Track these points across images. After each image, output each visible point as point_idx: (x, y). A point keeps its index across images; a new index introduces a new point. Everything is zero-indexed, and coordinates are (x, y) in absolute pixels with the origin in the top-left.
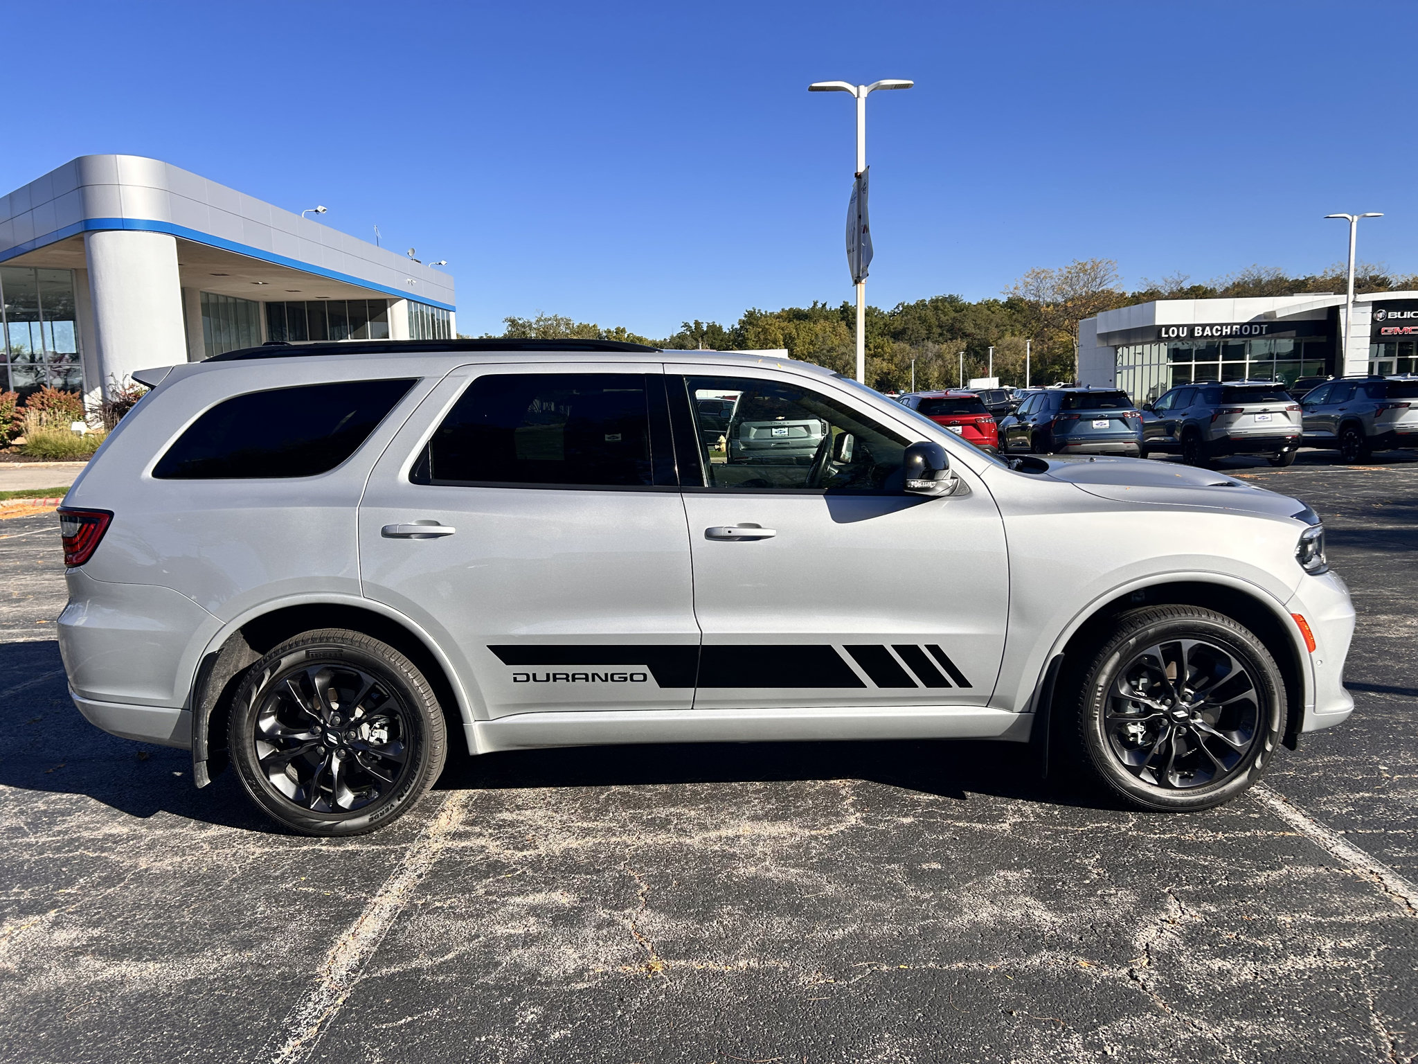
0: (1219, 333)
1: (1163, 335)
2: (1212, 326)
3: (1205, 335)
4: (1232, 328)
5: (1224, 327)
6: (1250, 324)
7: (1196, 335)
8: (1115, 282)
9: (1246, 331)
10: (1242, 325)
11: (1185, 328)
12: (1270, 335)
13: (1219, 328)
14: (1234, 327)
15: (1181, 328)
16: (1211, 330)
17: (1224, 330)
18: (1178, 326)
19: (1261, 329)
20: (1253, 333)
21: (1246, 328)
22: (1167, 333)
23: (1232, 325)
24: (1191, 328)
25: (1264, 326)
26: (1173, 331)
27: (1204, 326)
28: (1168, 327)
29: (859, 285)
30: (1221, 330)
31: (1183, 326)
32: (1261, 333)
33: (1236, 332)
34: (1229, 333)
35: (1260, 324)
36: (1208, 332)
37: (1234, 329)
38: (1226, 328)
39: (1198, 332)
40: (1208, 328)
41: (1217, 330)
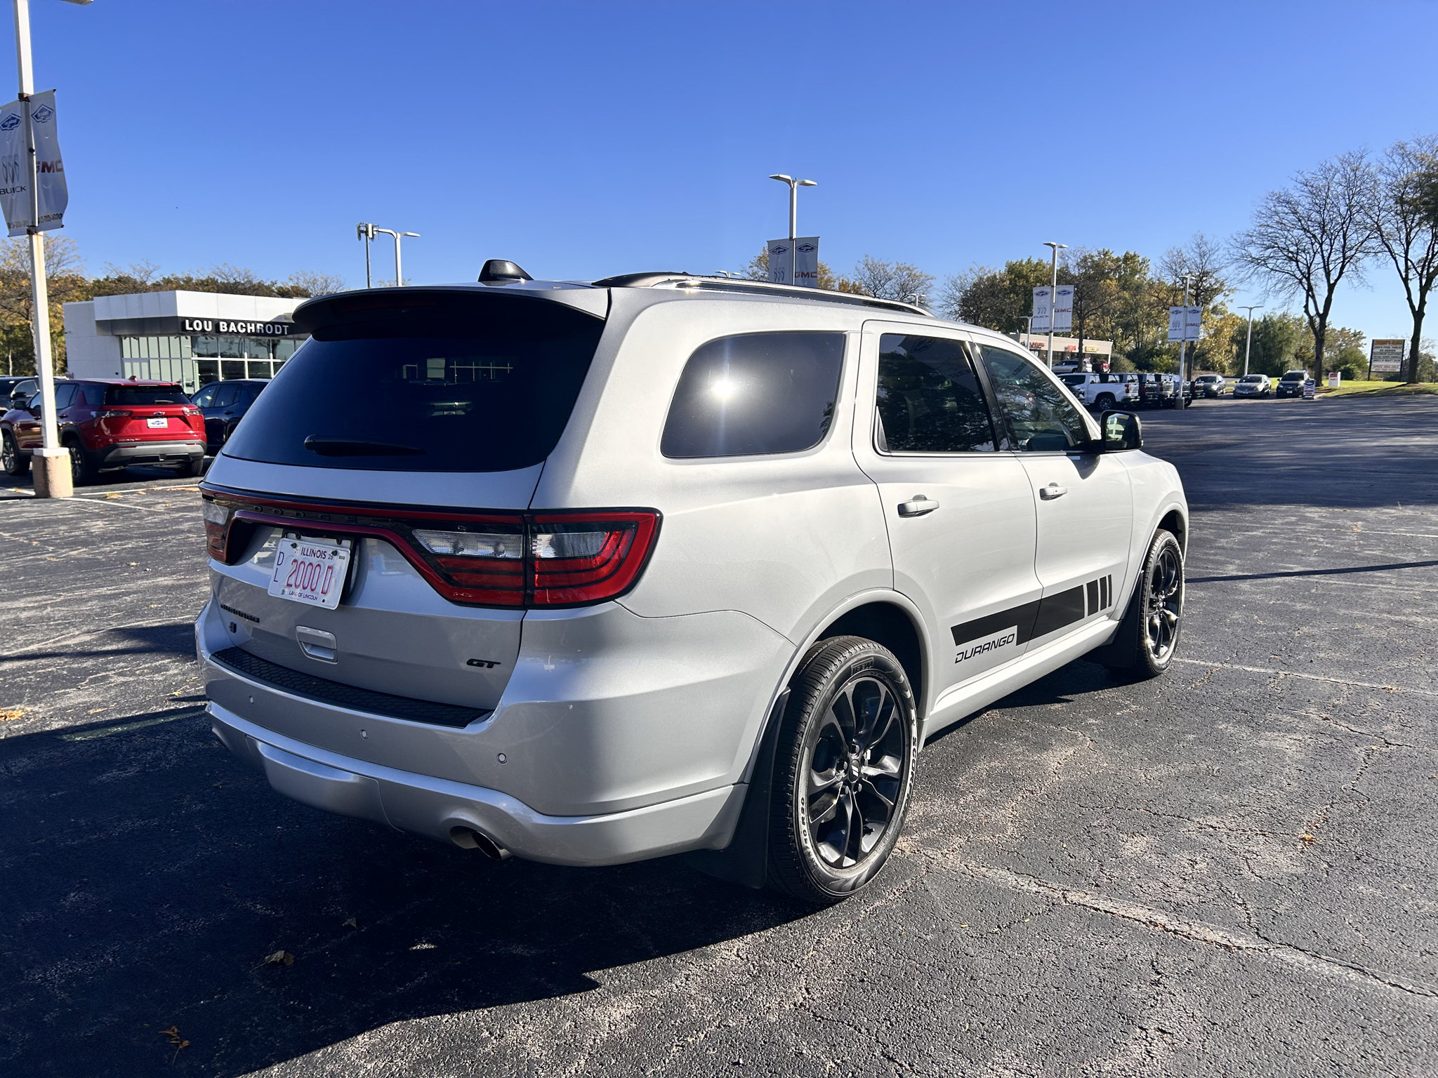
0: (244, 330)
1: (188, 328)
2: (236, 322)
3: (230, 331)
4: (255, 326)
5: (249, 324)
6: (273, 323)
7: (222, 330)
8: (77, 263)
9: (269, 330)
10: (265, 324)
11: (210, 323)
12: (291, 336)
13: (244, 326)
14: (258, 325)
15: (205, 322)
16: (236, 326)
17: (249, 328)
18: (202, 320)
19: (283, 329)
20: (276, 332)
21: (269, 327)
22: (191, 325)
23: (256, 323)
24: (216, 324)
25: (286, 327)
26: (198, 324)
27: (228, 322)
28: (192, 320)
29: (34, 237)
30: (246, 328)
31: (208, 320)
32: (283, 333)
33: (260, 330)
34: (253, 331)
35: (281, 324)
36: (232, 328)
37: (258, 328)
38: (251, 326)
39: (223, 327)
40: (232, 324)
41: (242, 326)
